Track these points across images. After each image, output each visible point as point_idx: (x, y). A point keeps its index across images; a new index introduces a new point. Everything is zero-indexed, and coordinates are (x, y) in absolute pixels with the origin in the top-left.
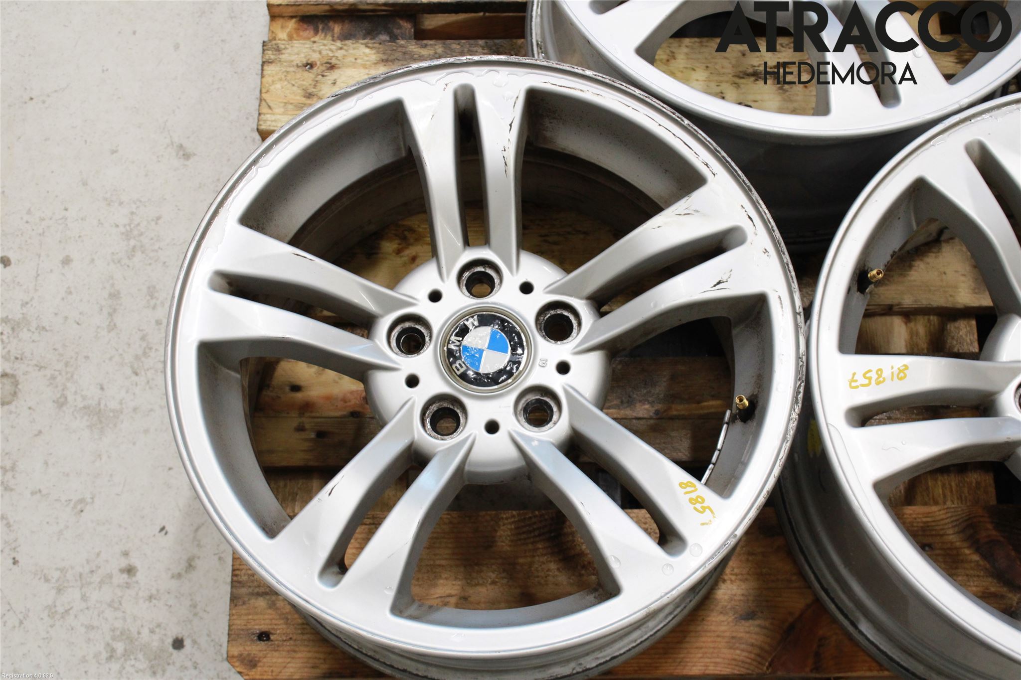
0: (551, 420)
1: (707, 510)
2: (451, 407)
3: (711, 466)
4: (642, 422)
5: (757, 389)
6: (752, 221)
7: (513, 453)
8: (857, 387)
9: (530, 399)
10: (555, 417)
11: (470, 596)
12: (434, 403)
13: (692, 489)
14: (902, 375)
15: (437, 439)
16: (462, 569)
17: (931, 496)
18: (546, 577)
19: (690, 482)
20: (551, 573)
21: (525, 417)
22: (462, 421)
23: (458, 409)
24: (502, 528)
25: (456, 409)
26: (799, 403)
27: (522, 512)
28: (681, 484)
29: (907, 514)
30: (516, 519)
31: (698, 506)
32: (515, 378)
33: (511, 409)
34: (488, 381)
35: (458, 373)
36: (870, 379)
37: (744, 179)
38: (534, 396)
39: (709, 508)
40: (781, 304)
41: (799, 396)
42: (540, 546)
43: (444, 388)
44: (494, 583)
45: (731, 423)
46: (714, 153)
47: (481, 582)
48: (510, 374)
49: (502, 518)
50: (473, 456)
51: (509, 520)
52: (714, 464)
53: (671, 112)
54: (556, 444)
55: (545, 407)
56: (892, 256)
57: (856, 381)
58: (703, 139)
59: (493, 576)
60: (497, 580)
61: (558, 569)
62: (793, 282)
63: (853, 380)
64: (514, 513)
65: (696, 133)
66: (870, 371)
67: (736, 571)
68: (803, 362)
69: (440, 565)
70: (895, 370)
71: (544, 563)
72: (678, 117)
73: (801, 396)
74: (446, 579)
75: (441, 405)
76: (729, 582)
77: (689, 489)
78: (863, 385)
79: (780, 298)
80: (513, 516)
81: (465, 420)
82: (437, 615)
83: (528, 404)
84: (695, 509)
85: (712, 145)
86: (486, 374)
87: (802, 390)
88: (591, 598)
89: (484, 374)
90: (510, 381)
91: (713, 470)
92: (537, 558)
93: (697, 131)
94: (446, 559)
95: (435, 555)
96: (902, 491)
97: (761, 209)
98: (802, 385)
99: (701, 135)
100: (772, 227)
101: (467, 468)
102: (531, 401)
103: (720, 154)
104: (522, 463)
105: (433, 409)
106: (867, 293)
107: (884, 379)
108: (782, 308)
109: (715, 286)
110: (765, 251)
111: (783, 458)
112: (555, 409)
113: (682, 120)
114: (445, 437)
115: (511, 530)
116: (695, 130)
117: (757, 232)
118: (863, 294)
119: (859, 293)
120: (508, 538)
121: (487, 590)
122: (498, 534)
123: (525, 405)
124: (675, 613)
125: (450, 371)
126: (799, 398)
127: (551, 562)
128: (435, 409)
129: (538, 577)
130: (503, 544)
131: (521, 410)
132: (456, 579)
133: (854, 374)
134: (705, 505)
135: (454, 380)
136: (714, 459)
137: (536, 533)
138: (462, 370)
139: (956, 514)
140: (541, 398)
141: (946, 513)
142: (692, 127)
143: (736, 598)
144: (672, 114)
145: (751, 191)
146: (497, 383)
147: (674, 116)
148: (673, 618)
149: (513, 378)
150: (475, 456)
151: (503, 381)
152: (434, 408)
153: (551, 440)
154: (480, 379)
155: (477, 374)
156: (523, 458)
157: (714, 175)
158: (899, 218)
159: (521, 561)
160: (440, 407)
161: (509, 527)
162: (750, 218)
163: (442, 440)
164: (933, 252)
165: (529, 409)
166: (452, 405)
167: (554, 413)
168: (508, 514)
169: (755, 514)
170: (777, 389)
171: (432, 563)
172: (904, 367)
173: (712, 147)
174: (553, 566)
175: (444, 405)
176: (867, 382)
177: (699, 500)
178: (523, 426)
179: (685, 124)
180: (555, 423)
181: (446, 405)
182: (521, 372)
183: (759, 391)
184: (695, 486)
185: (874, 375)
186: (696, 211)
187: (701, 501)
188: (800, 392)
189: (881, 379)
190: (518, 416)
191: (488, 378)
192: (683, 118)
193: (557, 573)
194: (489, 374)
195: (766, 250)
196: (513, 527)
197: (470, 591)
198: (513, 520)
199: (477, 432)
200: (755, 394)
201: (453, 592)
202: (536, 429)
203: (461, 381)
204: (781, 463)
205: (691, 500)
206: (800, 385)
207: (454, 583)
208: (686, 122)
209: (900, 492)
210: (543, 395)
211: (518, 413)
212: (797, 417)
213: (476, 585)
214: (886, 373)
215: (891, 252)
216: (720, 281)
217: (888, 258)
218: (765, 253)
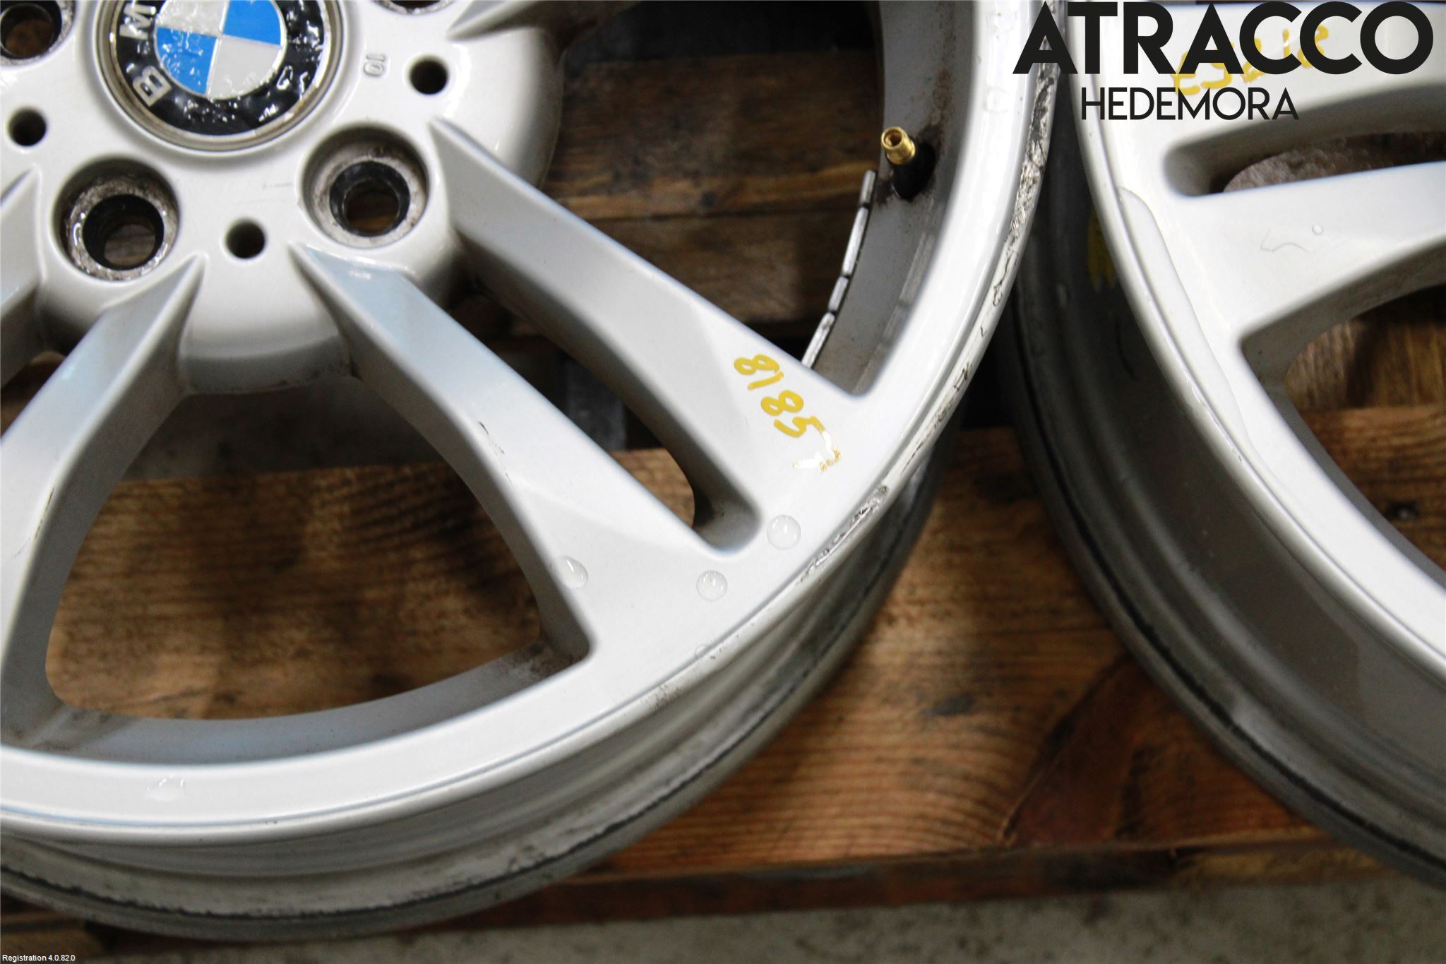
0: (403, 216)
1: (810, 428)
2: (138, 193)
3: (827, 319)
4: (670, 226)
5: (938, 112)
7: (304, 304)
9: (346, 163)
10: (413, 208)
11: (240, 693)
12: (91, 184)
13: (770, 374)
15: (104, 277)
16: (218, 625)
17: (1414, 382)
18: (436, 633)
19: (760, 357)
20: (446, 623)
21: (336, 210)
22: (168, 228)
23: (155, 197)
24: (318, 513)
25: (150, 199)
26: (1041, 138)
27: (367, 470)
28: (739, 365)
30: (355, 488)
31: (787, 418)
32: (301, 110)
33: (296, 192)
34: (229, 119)
35: (150, 101)
38: (358, 156)
39: (814, 422)
41: (1043, 120)
42: (417, 554)
43: (110, 143)
44: (302, 654)
45: (876, 206)
47: (269, 653)
48: (287, 100)
49: (319, 489)
50: (199, 318)
51: (337, 494)
52: (835, 313)
54: (418, 278)
55: (389, 183)
59: (299, 636)
60: (310, 647)
61: (467, 611)
64: (350, 473)
67: (921, 593)
69: (161, 618)
71: (428, 597)
73: (1047, 119)
74: (178, 650)
75: (112, 190)
76: (902, 623)
77: (760, 375)
80: (346, 482)
81: (175, 226)
82: (121, 739)
83: (341, 178)
84: (779, 426)
86: (224, 102)
87: (1049, 103)
88: (523, 671)
89: (218, 101)
90: (288, 116)
91: (832, 328)
92: (411, 586)
94: (173, 600)
95: (148, 591)
96: (1342, 373)
98: (1049, 90)
101: (184, 351)
102: (351, 168)
104: (331, 332)
105: (90, 202)
111: (1004, 283)
112: (413, 186)
114: (125, 273)
115: (341, 517)
120: (336, 539)
121: (286, 675)
122: (310, 529)
123: (334, 178)
124: (768, 706)
125: (127, 97)
126: (1042, 125)
127: (447, 593)
128: (96, 200)
129: (414, 633)
130: (323, 554)
131: (324, 193)
132: (203, 650)
134: (804, 414)
135: (138, 119)
136: (834, 301)
137: (408, 522)
138: (159, 93)
140: (377, 160)
143: (922, 661)
146: (257, 125)
148: (763, 719)
149: (295, 108)
150: (205, 316)
151: (269, 119)
152: (92, 197)
153: (406, 268)
154: (209, 115)
155: (202, 102)
156: (331, 320)
159: (371, 594)
160: (109, 195)
161: (336, 509)
163: (117, 279)
165: (346, 192)
166: (141, 188)
167: (412, 197)
168: (335, 475)
169: (934, 431)
170: (985, 105)
171: (139, 611)
174: (452, 603)
175: (120, 189)
177: (789, 402)
178: (329, 235)
180: (413, 225)
181: (122, 188)
182: (317, 91)
183: (942, 117)
184: (775, 367)
187: (793, 405)
188: (1044, 110)
190: (317, 210)
191: (230, 111)
193: (463, 620)
194: (234, 100)
196: (346, 508)
197: (242, 679)
198: (345, 491)
199: (207, 256)
200: (934, 123)
201: (199, 684)
202: (365, 241)
203: (157, 120)
204: (999, 296)
205: (766, 404)
206: (1045, 90)
207: (198, 659)
209: (1336, 375)
210: (382, 151)
211: (316, 201)
212: (1038, 174)
213: (257, 663)
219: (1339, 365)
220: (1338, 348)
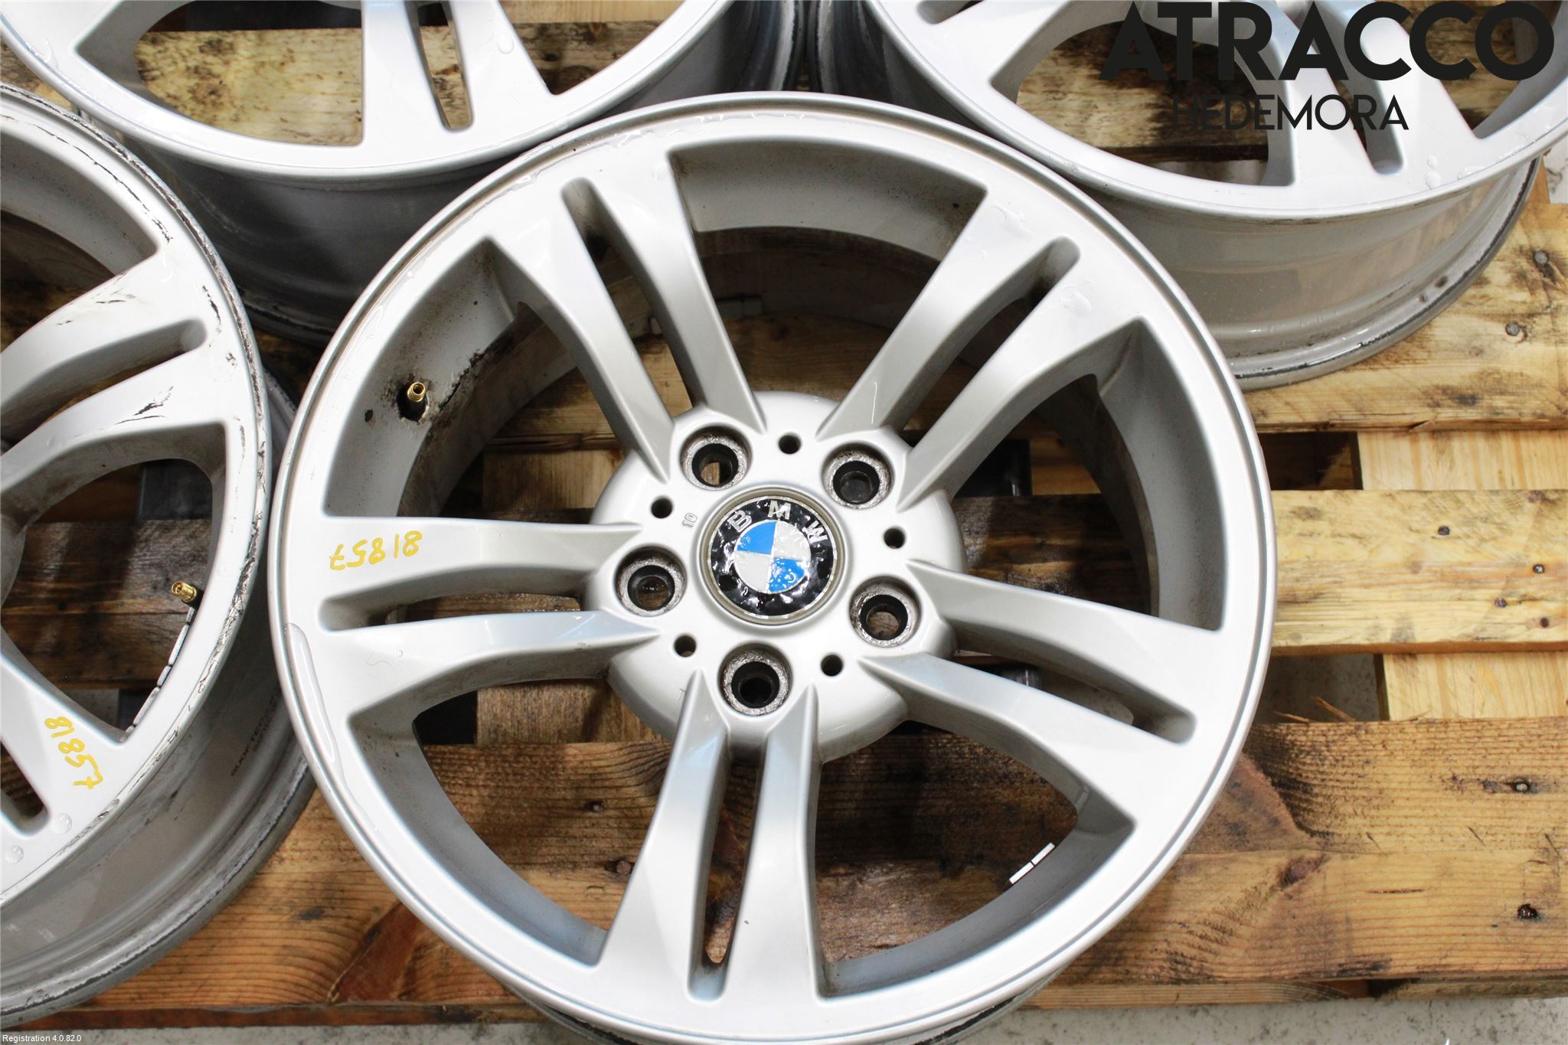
1: (87, 762)
6: (216, 311)
8: (342, 567)
13: (67, 727)
14: (410, 547)
17: (623, 727)
19: (63, 718)
28: (50, 721)
29: (569, 755)
31: (73, 755)
36: (363, 553)
37: (207, 246)
39: (90, 758)
40: (243, 439)
41: (245, 583)
46: (168, 204)
53: (110, 143)
56: (473, 363)
57: (342, 558)
58: (152, 184)
62: (259, 405)
63: (337, 555)
65: (143, 175)
66: (364, 542)
68: (257, 530)
70: (402, 541)
72: (119, 151)
77: (61, 728)
78: (350, 565)
79: (242, 429)
84: (68, 759)
85: (165, 193)
87: (250, 573)
93: (144, 173)
97: (225, 292)
98: (251, 565)
99: (149, 177)
100: (239, 319)
103: (175, 206)
106: (424, 420)
107: (383, 556)
108: (244, 445)
109: (141, 412)
110: (229, 357)
111: (207, 680)
113: (125, 156)
116: (142, 170)
117: (221, 328)
118: (417, 421)
119: (404, 419)
126: (244, 586)
133: (340, 547)
134: (84, 753)
139: (644, 754)
141: (630, 753)
142: (138, 166)
143: (296, 886)
144: (110, 147)
145: (214, 263)
147: (113, 149)
157: (168, 239)
158: (476, 303)
162: (213, 305)
164: (653, 353)
169: (152, 767)
172: (414, 536)
173: (164, 197)
176: (356, 559)
177: (76, 745)
179: (128, 162)
184: (72, 724)
185: (368, 549)
186: (131, 296)
187: (78, 747)
188: (246, 577)
189: (379, 555)
192: (127, 152)
195: (231, 355)
204: (202, 687)
205: (62, 746)
206: (248, 565)
208: (131, 157)
209: (577, 721)
212: (237, 615)
214: (387, 545)
215: (471, 355)
216: (150, 405)
217: (468, 365)
218: (229, 360)
219: (579, 714)
220: (580, 703)
